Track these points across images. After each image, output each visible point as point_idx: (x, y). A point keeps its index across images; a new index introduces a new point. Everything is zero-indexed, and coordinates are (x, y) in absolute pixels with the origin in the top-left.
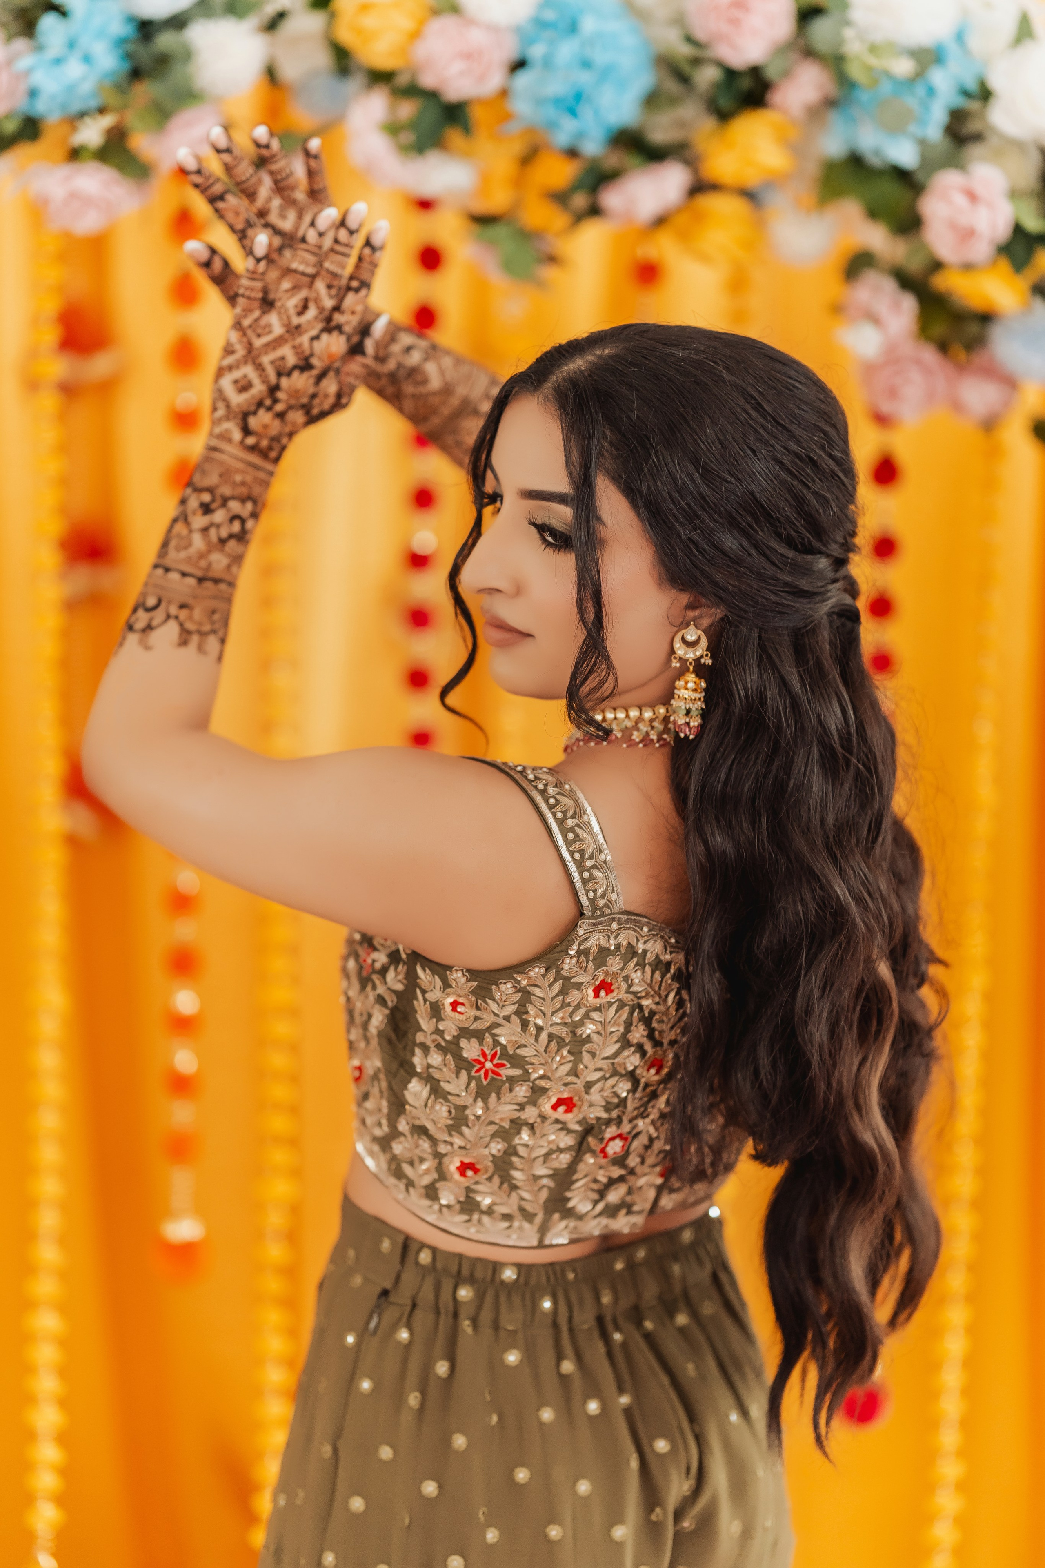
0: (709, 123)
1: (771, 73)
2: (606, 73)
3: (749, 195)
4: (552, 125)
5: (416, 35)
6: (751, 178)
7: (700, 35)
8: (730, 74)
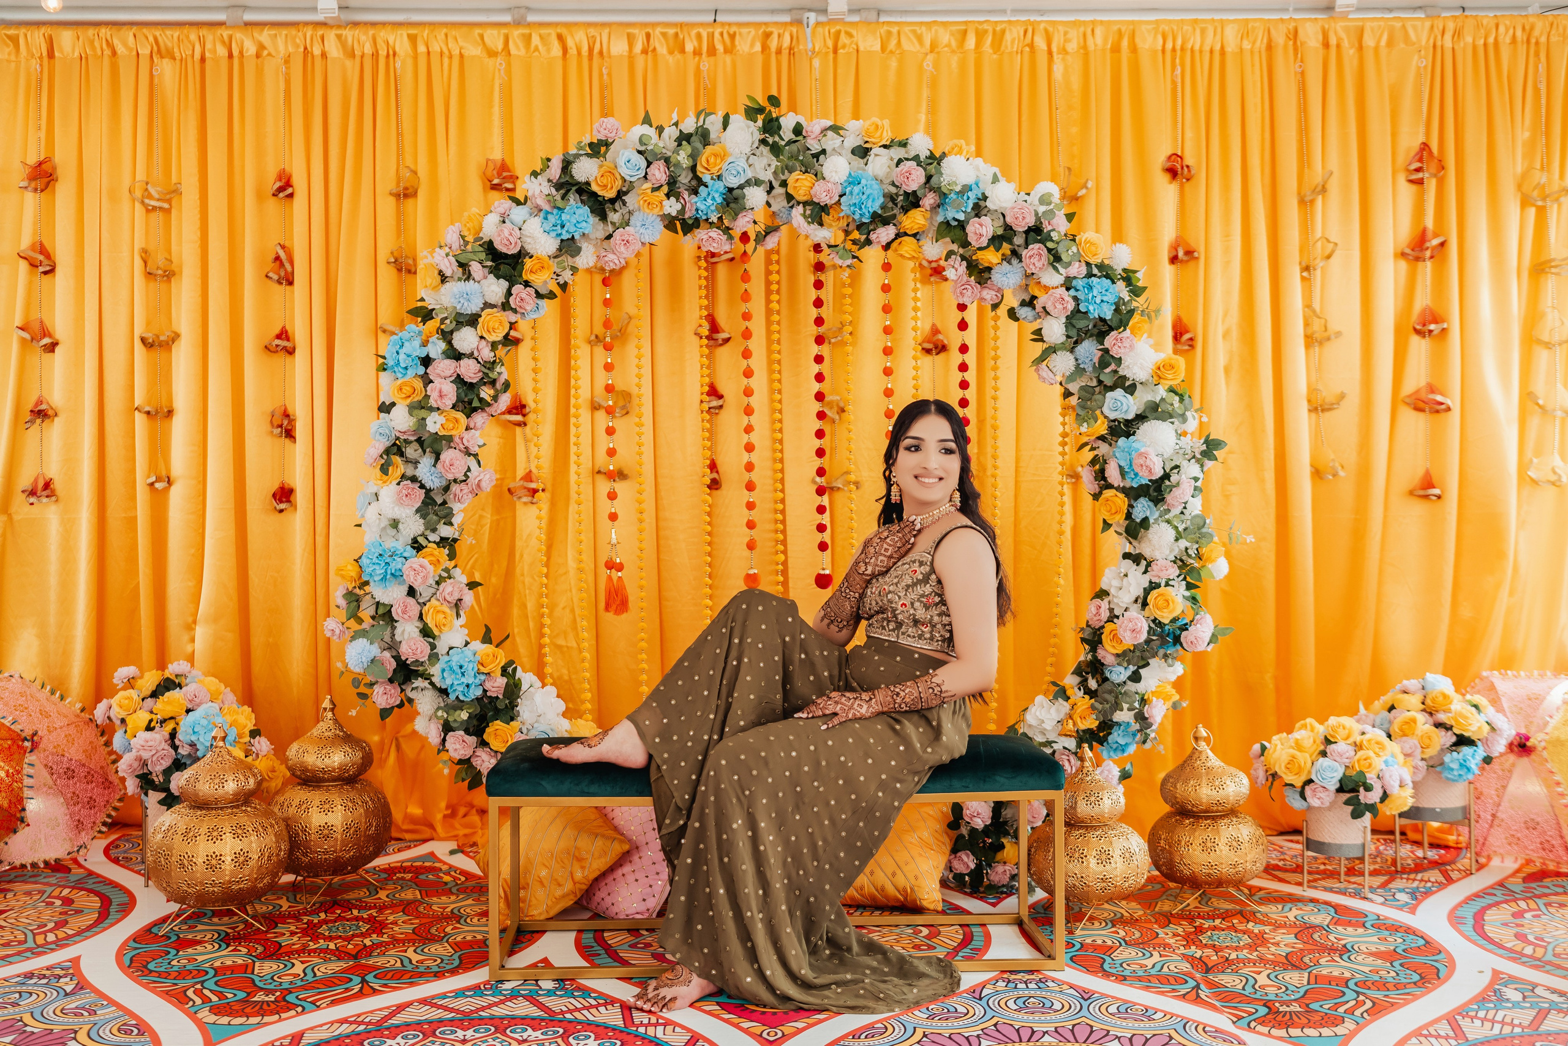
0: (902, 212)
1: (919, 195)
3: (916, 236)
4: (853, 213)
5: (811, 188)
6: (914, 231)
7: (897, 183)
8: (907, 196)
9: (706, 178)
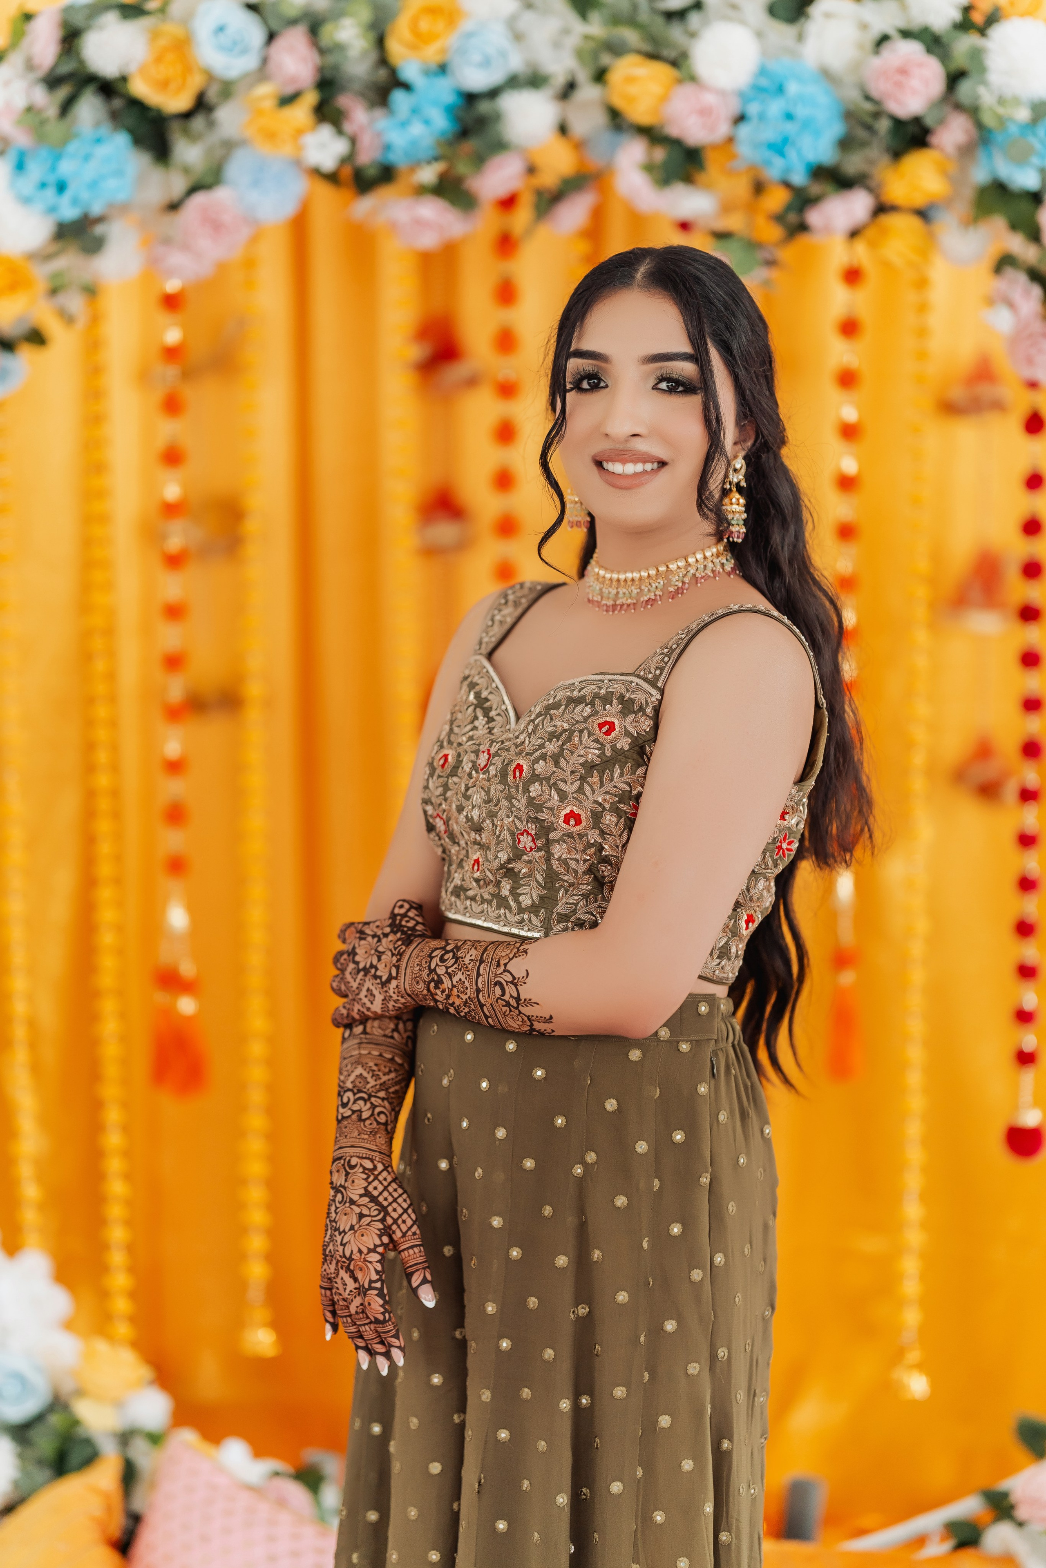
0: (885, 160)
1: (929, 121)
2: (807, 124)
3: (923, 214)
4: (768, 163)
5: (665, 98)
6: (919, 201)
7: (874, 94)
8: (898, 124)
9: (410, 70)
